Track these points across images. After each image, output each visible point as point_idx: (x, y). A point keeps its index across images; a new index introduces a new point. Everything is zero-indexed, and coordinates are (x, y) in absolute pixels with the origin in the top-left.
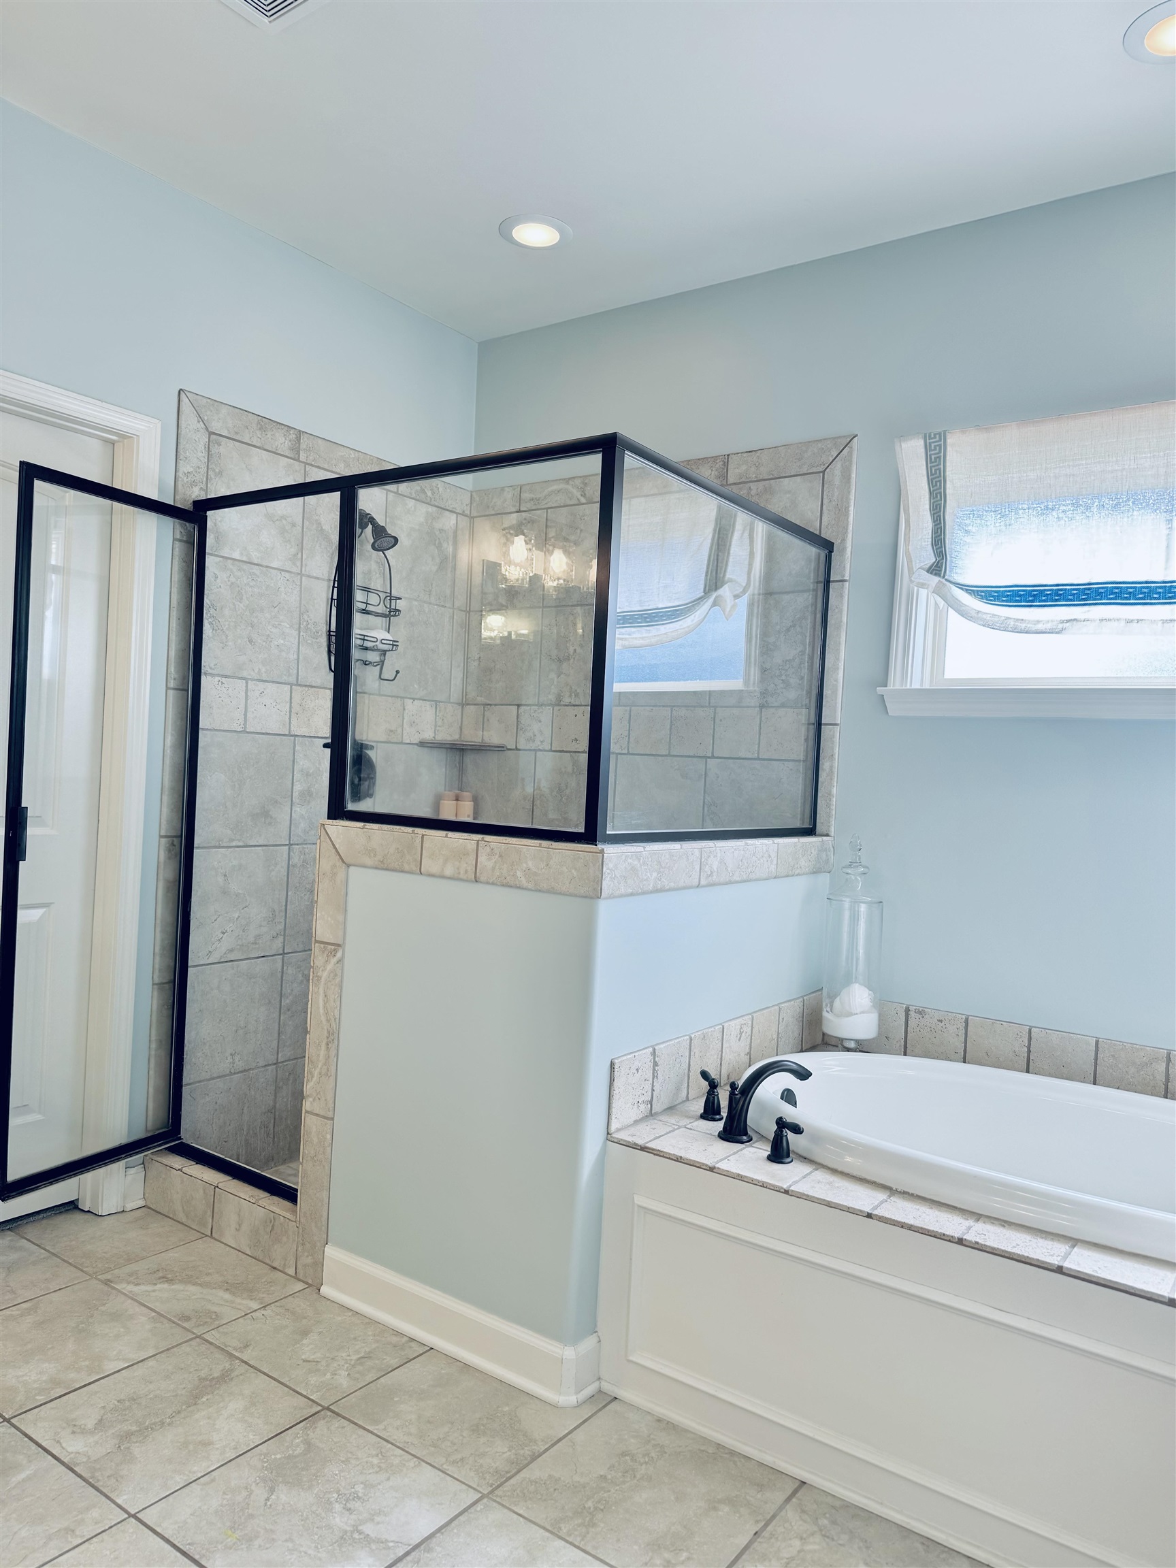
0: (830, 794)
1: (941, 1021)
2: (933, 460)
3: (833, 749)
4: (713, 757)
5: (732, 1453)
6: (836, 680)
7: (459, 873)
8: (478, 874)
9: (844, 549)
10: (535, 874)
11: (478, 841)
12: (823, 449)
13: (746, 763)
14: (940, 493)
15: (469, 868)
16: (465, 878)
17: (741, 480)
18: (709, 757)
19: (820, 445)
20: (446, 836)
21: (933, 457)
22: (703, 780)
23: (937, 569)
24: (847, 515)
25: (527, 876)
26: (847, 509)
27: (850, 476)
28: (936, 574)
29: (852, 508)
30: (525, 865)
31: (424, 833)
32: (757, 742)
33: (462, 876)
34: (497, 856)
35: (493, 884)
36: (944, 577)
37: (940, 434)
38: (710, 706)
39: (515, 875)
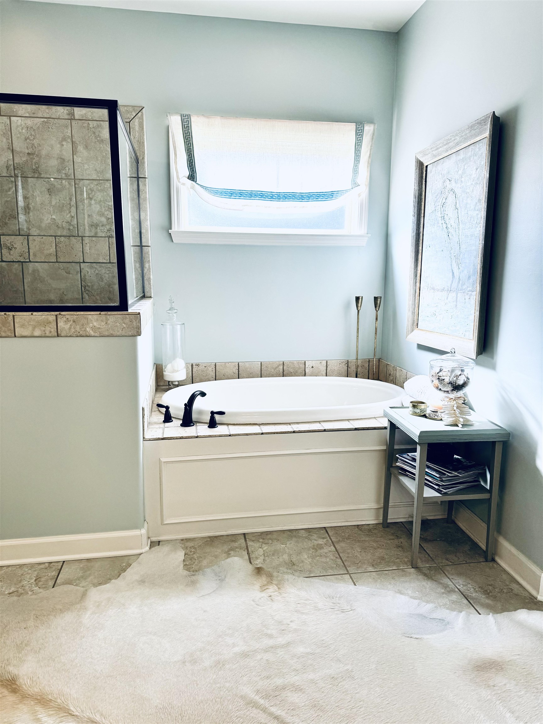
0: (150, 278)
1: (206, 367)
2: (186, 127)
3: (149, 257)
4: (84, 262)
5: (216, 537)
6: (147, 225)
7: (46, 333)
8: (59, 332)
9: (144, 163)
10: (99, 328)
11: (56, 316)
12: (128, 111)
13: (103, 265)
14: (190, 143)
15: (52, 330)
16: (50, 335)
17: (83, 119)
18: (81, 263)
19: (126, 108)
20: (32, 314)
21: (185, 126)
22: (80, 274)
23: (192, 177)
24: (144, 146)
25: (94, 330)
26: (143, 143)
27: (143, 126)
28: (192, 180)
29: (145, 143)
30: (91, 325)
31: (15, 314)
32: (109, 255)
33: (48, 334)
34: (72, 322)
35: (70, 336)
36: (196, 182)
37: (188, 115)
38: (78, 236)
39: (85, 330)
